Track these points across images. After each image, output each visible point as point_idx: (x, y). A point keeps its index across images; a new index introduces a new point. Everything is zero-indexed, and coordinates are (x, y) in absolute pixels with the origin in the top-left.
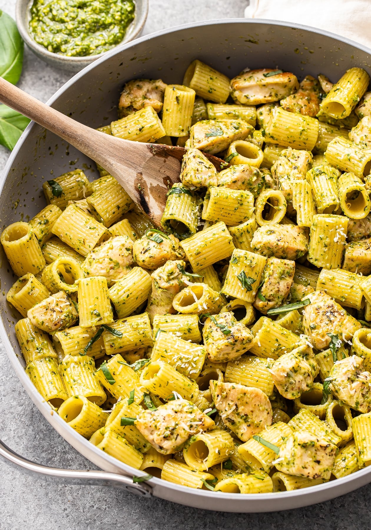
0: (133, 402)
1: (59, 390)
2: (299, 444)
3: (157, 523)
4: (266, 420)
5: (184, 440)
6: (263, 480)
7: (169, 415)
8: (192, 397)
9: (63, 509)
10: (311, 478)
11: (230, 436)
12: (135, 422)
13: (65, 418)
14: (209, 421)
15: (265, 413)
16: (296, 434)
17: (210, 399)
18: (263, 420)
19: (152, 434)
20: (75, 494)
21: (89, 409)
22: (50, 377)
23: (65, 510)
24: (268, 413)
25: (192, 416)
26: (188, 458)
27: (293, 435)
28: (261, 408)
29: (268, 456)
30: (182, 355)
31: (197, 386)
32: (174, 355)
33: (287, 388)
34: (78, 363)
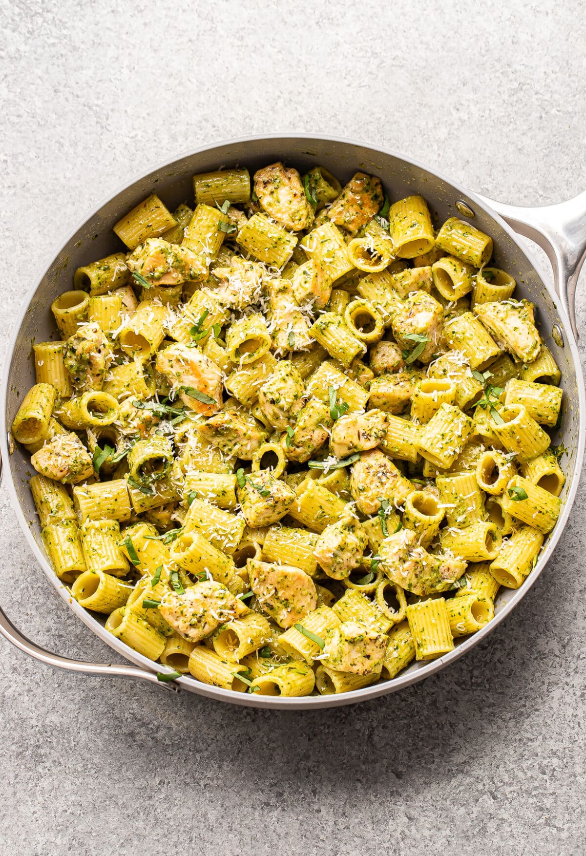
0: (157, 582)
1: (76, 560)
2: (346, 640)
4: (309, 604)
5: (212, 628)
6: (305, 674)
7: (197, 600)
8: (227, 576)
9: (32, 812)
10: (361, 674)
11: (266, 621)
12: (159, 606)
13: (80, 593)
14: (242, 607)
15: (309, 597)
16: (343, 627)
17: (246, 578)
18: (305, 605)
19: (176, 620)
20: (46, 796)
21: (106, 587)
22: (66, 545)
23: (35, 813)
24: (312, 598)
25: (222, 603)
26: (217, 646)
27: (339, 629)
28: (304, 593)
29: (312, 648)
30: (219, 527)
31: (234, 563)
32: (209, 526)
33: (335, 569)
34: (99, 530)
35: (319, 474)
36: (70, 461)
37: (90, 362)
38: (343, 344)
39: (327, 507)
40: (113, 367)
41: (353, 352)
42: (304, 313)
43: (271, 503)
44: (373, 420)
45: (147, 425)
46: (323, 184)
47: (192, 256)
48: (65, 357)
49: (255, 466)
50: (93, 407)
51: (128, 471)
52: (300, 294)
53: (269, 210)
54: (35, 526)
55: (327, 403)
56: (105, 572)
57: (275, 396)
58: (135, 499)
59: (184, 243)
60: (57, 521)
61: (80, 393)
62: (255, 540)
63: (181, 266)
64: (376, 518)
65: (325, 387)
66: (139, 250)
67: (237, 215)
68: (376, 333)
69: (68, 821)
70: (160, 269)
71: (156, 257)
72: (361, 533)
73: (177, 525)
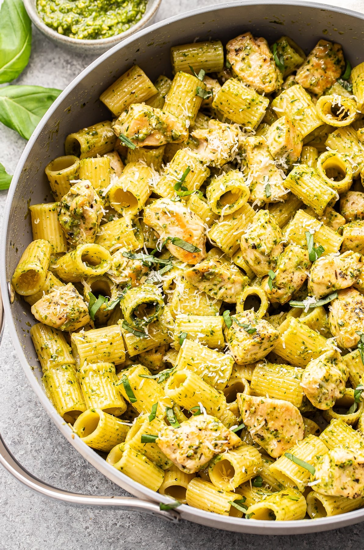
0: (154, 418)
1: (76, 401)
2: (336, 465)
3: (183, 541)
4: (297, 434)
5: (208, 459)
6: (297, 500)
7: (193, 433)
8: (219, 409)
10: (351, 498)
11: (258, 452)
12: (157, 440)
13: (82, 430)
14: (235, 438)
15: (297, 427)
16: (332, 453)
17: (237, 412)
18: (294, 434)
19: (174, 452)
21: (105, 424)
22: (66, 388)
24: (300, 428)
25: (217, 434)
26: (213, 477)
27: (329, 455)
28: (292, 423)
29: (303, 475)
30: (210, 364)
31: (225, 398)
32: (200, 363)
33: (321, 399)
34: (97, 372)
35: (299, 313)
36: (68, 309)
37: (83, 217)
38: (317, 191)
39: (309, 343)
40: (103, 223)
41: (327, 198)
42: (280, 166)
43: (258, 339)
44: (348, 260)
45: (138, 274)
46: (290, 50)
47: (172, 119)
48: (59, 214)
49: (239, 308)
50: (87, 259)
51: (122, 317)
52: (275, 149)
53: (241, 74)
54: (37, 370)
55: (305, 247)
56: (104, 410)
57: (256, 242)
58: (129, 342)
59: (165, 108)
60: (58, 366)
61: (74, 247)
62: (243, 376)
63: (163, 128)
64: (356, 351)
65: (301, 232)
66: (124, 115)
67: (212, 84)
68: (347, 181)
69: (118, 533)
70: (144, 131)
71: (140, 120)
72: (342, 366)
73: (168, 365)
